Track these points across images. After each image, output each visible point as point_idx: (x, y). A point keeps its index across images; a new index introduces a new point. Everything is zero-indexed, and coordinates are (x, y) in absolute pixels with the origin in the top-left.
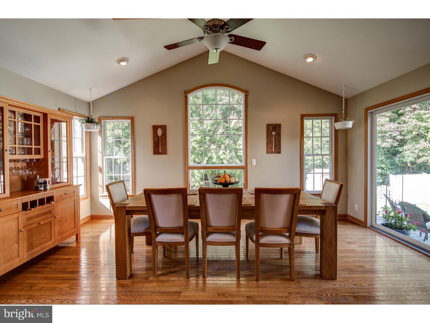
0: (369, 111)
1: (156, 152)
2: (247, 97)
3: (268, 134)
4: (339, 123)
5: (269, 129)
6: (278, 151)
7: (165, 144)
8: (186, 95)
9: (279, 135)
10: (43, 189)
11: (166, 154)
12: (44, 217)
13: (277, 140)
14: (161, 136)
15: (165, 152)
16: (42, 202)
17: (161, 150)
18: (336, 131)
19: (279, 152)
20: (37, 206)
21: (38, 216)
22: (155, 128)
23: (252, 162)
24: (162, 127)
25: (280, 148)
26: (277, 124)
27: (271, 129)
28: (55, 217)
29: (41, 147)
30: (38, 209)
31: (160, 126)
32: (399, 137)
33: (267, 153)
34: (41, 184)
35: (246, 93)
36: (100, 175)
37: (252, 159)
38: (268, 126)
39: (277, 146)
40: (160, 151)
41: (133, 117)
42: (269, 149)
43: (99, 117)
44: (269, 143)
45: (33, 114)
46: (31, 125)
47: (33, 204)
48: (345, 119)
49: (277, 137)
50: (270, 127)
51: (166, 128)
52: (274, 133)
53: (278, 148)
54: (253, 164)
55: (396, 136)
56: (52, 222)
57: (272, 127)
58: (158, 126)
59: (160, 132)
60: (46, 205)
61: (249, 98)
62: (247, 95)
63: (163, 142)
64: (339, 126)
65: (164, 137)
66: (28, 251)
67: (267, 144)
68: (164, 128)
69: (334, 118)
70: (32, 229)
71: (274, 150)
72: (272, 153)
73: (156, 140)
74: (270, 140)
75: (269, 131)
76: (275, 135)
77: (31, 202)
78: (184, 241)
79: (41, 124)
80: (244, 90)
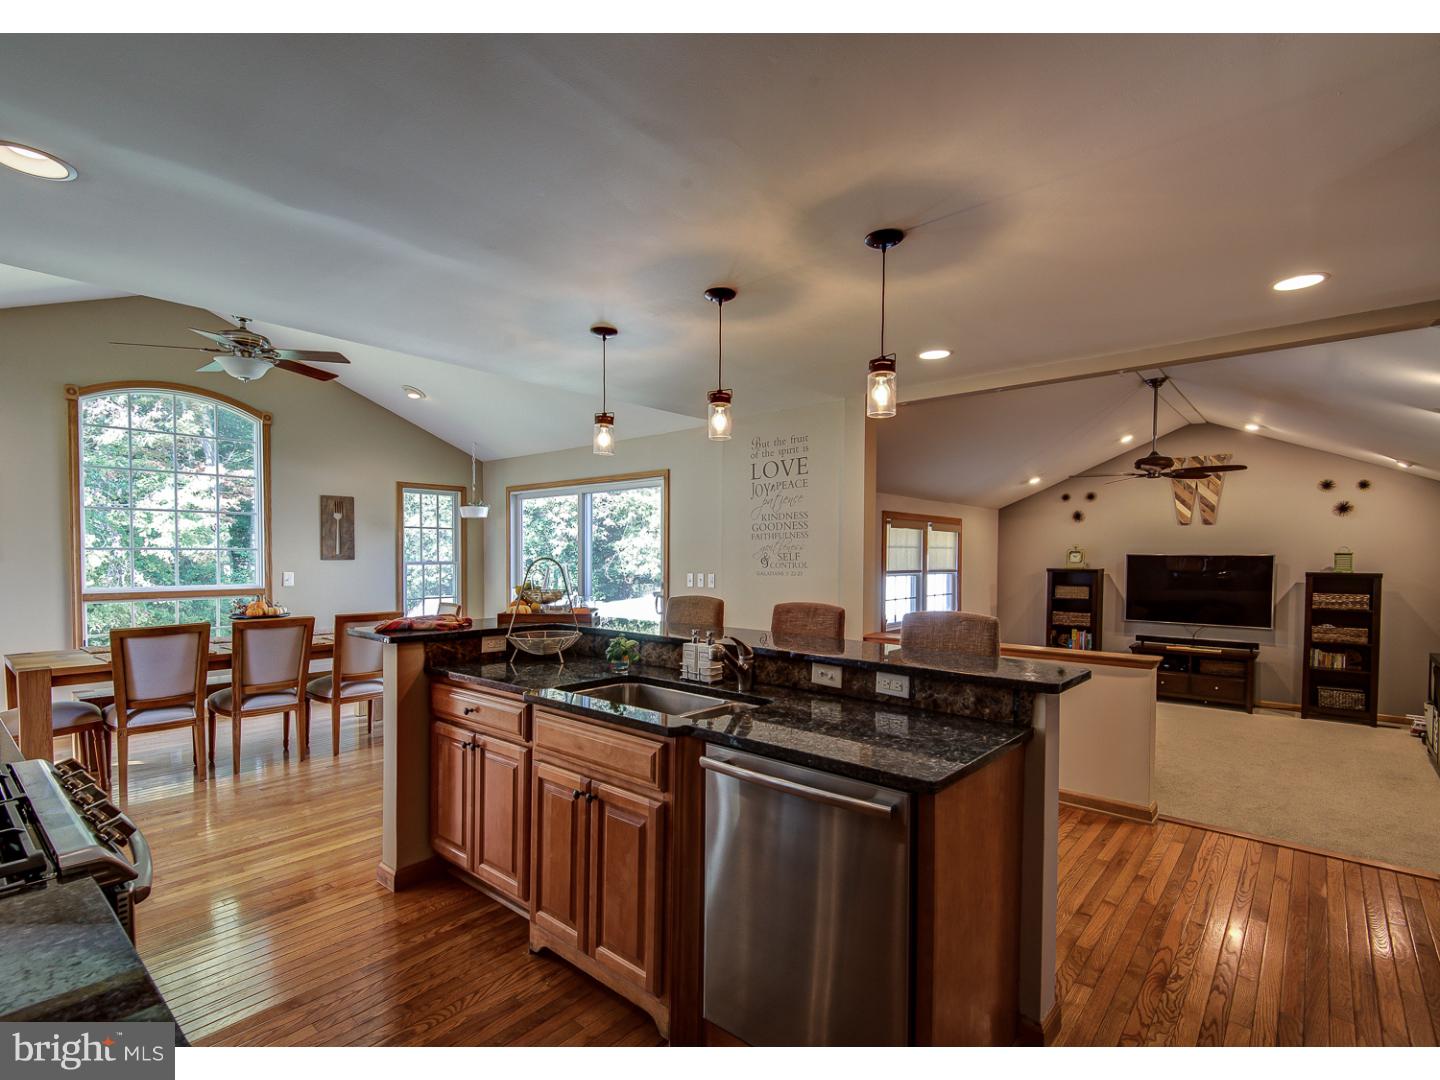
0: (512, 493)
2: (269, 428)
3: (324, 516)
4: (466, 507)
5: (326, 506)
6: (349, 554)
8: (72, 397)
9: (349, 520)
13: (344, 530)
18: (464, 521)
19: (351, 557)
23: (285, 579)
25: (352, 548)
26: (345, 498)
27: (332, 505)
32: (608, 522)
33: (322, 559)
35: (267, 420)
37: (285, 572)
38: (324, 499)
39: (345, 545)
42: (327, 551)
44: (325, 537)
48: (476, 504)
49: (345, 525)
50: (329, 501)
52: (338, 516)
53: (349, 548)
54: (286, 584)
55: (603, 519)
57: (333, 503)
61: (274, 430)
62: (270, 425)
64: (466, 512)
67: (322, 538)
69: (460, 493)
71: (338, 552)
72: (334, 558)
74: (330, 530)
75: (327, 510)
76: (340, 521)
78: (195, 716)
80: (261, 413)
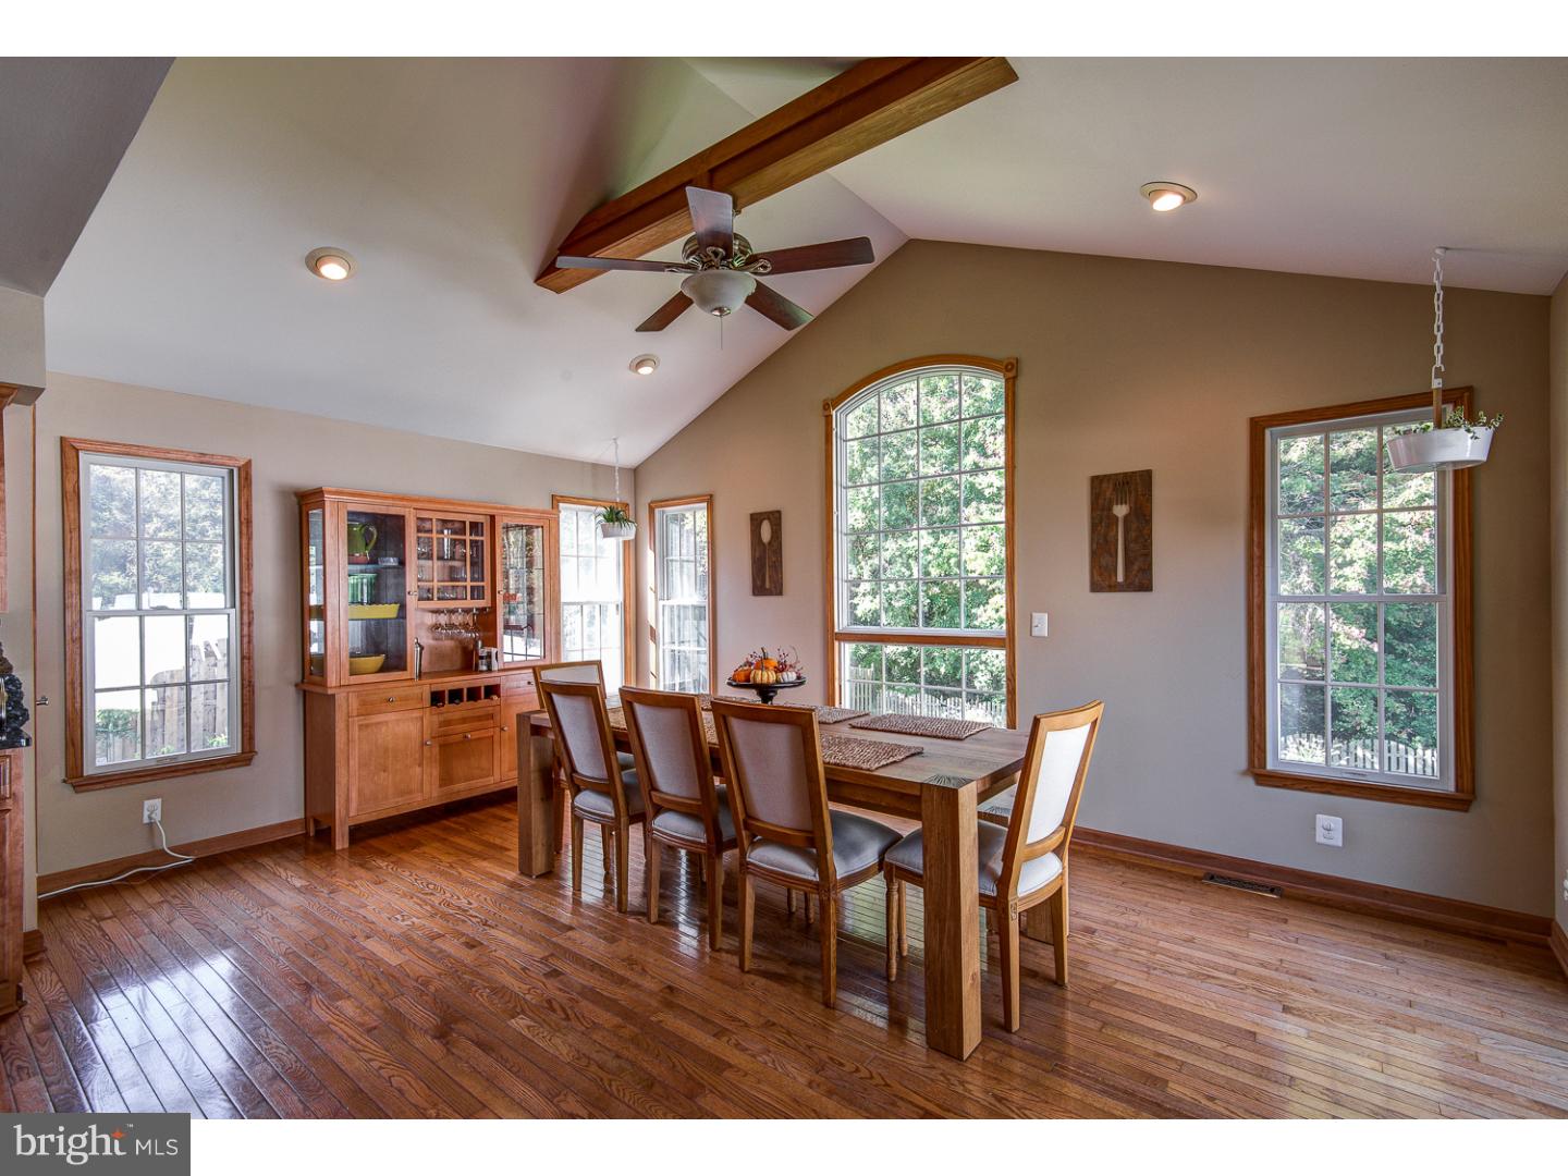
1: (759, 589)
2: (1014, 385)
3: (1097, 513)
5: (1100, 494)
6: (1141, 580)
7: (777, 566)
8: (827, 413)
9: (1142, 518)
10: (485, 668)
11: (780, 593)
12: (477, 724)
13: (1133, 534)
14: (770, 543)
15: (777, 590)
16: (474, 694)
17: (770, 582)
18: (1464, 479)
19: (1146, 587)
20: (462, 701)
21: (464, 720)
22: (756, 520)
23: (1034, 625)
24: (771, 516)
25: (1147, 570)
26: (1136, 473)
27: (1110, 491)
28: (502, 729)
29: (486, 584)
30: (464, 708)
31: (766, 513)
33: (1093, 590)
34: (482, 658)
35: (1011, 371)
36: (652, 646)
37: (1034, 614)
38: (1097, 482)
39: (1133, 564)
40: (767, 585)
41: (711, 496)
42: (1101, 575)
43: (652, 502)
44: (1101, 550)
45: (468, 519)
46: (465, 541)
47: (456, 695)
49: (1135, 526)
50: (1104, 485)
51: (780, 518)
52: (1121, 511)
53: (1141, 570)
54: (1036, 632)
56: (496, 738)
57: (1111, 486)
58: (761, 514)
59: (766, 532)
60: (483, 702)
62: (1017, 376)
63: (774, 559)
65: (775, 544)
66: (441, 786)
67: (1094, 553)
68: (775, 518)
70: (452, 744)
71: (1120, 578)
72: (1114, 588)
73: (757, 555)
74: (1105, 536)
75: (1101, 501)
76: (1126, 518)
77: (450, 691)
79: (486, 539)
80: (1001, 365)
